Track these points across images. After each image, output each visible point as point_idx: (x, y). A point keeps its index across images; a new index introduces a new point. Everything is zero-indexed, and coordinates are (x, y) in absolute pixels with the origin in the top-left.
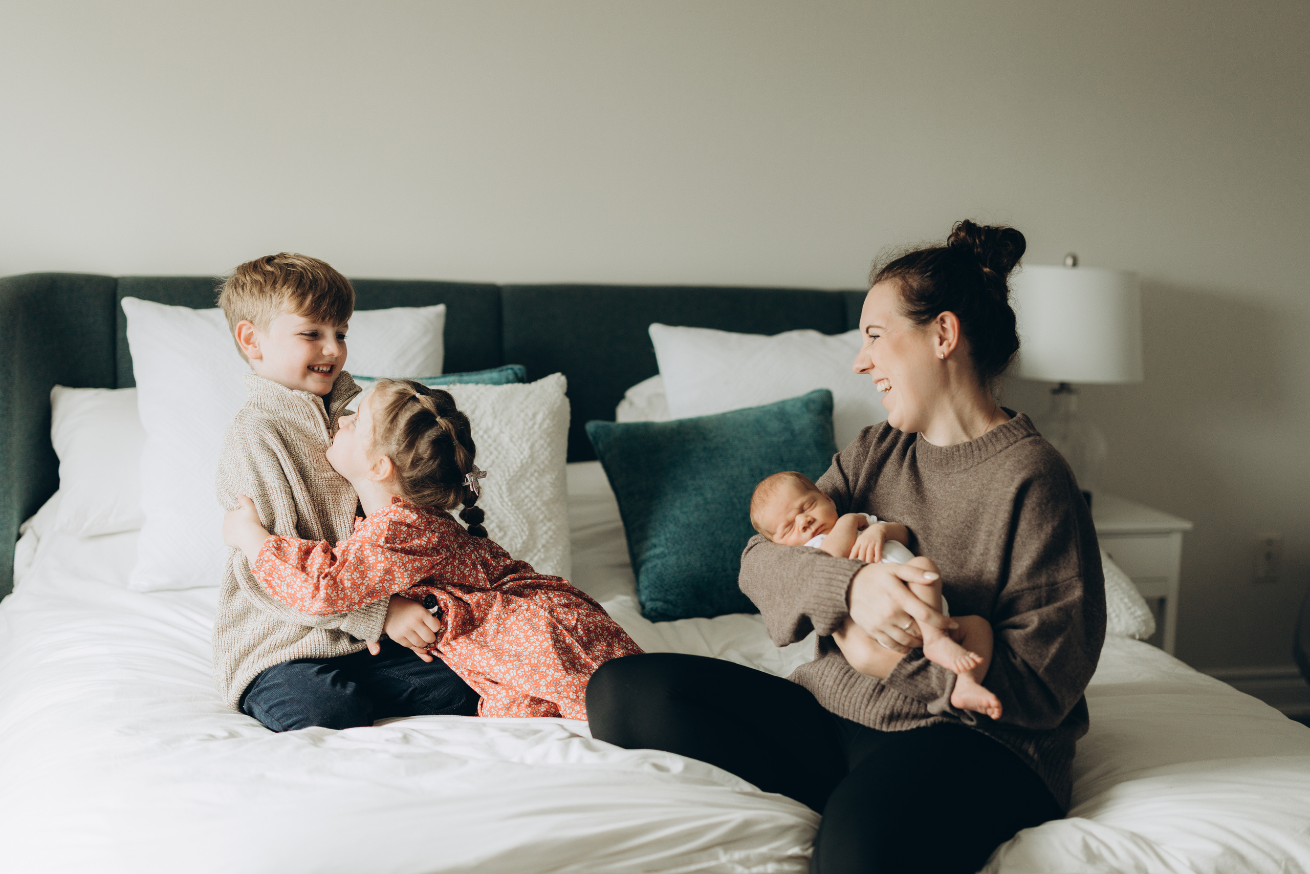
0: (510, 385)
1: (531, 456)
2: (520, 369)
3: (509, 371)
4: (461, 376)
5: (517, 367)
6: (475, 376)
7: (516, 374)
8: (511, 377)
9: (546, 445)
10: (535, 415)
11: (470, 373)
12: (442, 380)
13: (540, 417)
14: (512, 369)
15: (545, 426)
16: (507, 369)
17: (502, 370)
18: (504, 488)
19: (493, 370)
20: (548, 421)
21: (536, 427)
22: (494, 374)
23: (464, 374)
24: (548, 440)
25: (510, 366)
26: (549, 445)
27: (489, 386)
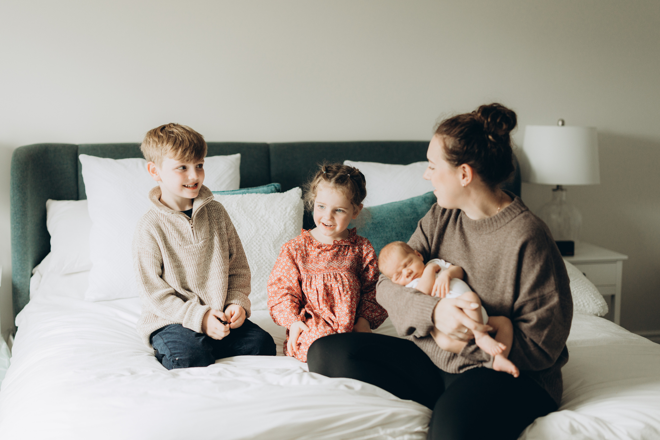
0: (273, 194)
1: (285, 229)
2: (278, 185)
3: (272, 186)
4: (248, 189)
5: (276, 184)
6: (255, 189)
7: (276, 188)
8: (273, 189)
9: (292, 224)
10: (286, 208)
11: (253, 188)
12: (239, 191)
13: (289, 210)
14: (274, 185)
15: (291, 214)
16: (271, 185)
17: (269, 186)
18: (271, 245)
19: (264, 186)
20: (293, 211)
21: (287, 214)
22: (265, 188)
23: (249, 188)
24: (293, 221)
25: (273, 184)
26: (294, 223)
27: (263, 194)
